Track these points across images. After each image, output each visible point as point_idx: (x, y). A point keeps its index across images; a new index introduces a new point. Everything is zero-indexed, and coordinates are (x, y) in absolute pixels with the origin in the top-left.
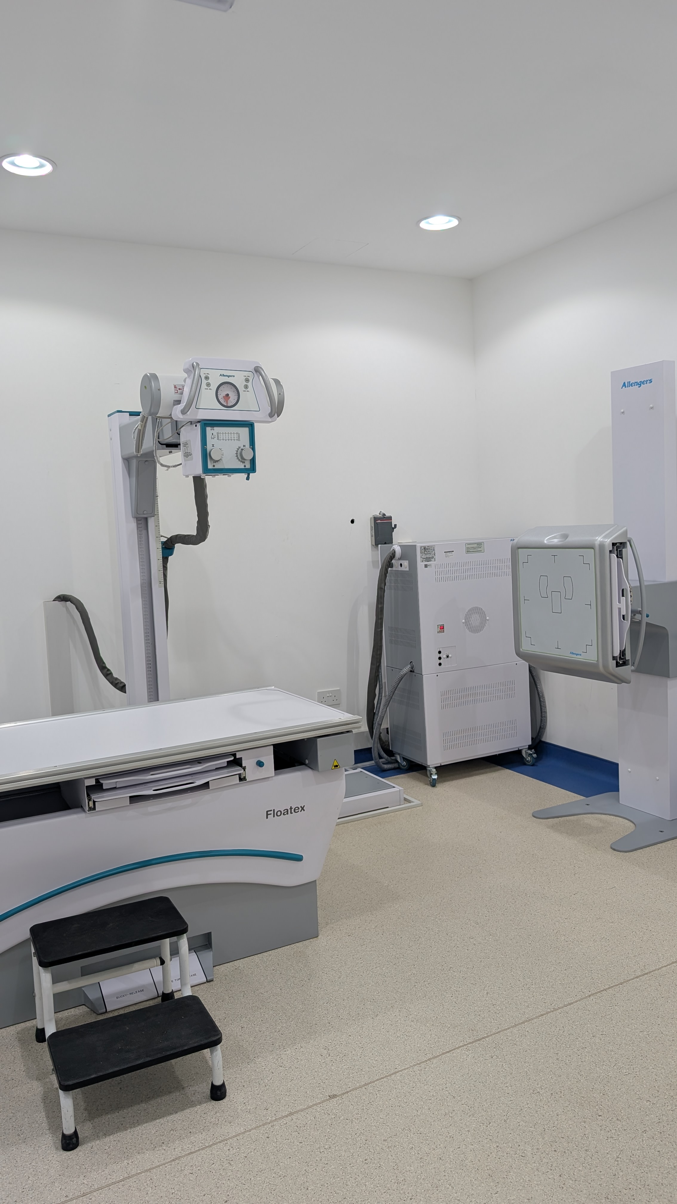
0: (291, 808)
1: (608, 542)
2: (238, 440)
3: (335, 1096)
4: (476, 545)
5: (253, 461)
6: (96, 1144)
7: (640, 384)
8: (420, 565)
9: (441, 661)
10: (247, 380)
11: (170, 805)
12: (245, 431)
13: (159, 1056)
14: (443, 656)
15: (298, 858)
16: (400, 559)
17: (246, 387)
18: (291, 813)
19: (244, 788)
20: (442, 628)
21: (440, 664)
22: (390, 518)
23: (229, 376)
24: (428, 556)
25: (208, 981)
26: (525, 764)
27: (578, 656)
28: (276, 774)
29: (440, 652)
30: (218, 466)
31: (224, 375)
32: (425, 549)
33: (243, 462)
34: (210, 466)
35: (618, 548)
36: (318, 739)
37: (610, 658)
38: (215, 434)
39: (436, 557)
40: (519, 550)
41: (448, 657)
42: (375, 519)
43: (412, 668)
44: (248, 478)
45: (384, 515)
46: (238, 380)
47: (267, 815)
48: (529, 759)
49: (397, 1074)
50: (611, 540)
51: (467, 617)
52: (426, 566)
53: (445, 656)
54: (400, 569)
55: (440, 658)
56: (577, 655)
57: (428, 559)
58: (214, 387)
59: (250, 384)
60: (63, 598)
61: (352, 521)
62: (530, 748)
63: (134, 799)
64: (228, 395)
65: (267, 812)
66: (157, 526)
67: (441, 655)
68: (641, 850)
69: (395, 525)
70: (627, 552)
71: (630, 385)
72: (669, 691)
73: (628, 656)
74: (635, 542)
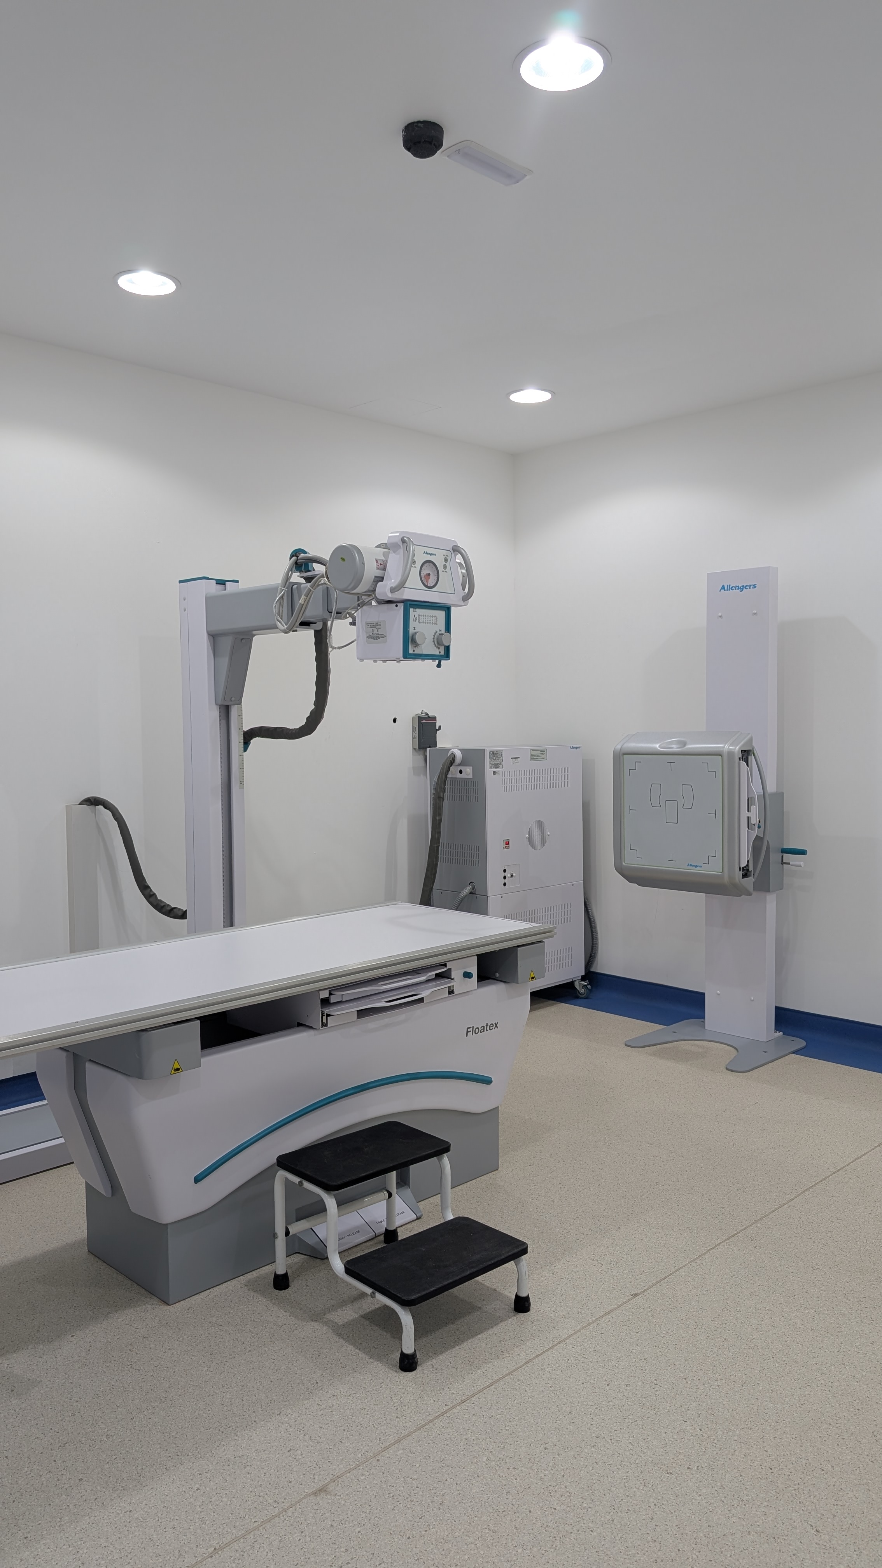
0: (487, 1025)
1: (737, 749)
2: (436, 624)
3: (636, 1295)
4: (539, 752)
5: (447, 649)
7: (742, 588)
8: (489, 771)
9: (506, 881)
10: (446, 560)
11: (387, 1021)
12: (441, 614)
14: (508, 875)
15: (487, 1081)
16: (459, 765)
17: (445, 567)
18: (487, 1030)
19: (454, 1001)
20: (508, 843)
21: (505, 884)
22: (434, 718)
23: (431, 554)
24: (497, 762)
25: (418, 1218)
26: (577, 997)
27: (697, 868)
28: (479, 987)
29: (505, 871)
30: (418, 651)
31: (427, 553)
32: (494, 754)
33: (439, 648)
34: (411, 652)
35: (746, 754)
36: (519, 949)
37: (737, 869)
38: (417, 616)
39: (504, 763)
40: (625, 756)
41: (512, 876)
42: (420, 718)
43: (473, 888)
44: (439, 666)
45: (427, 714)
46: (439, 561)
47: (468, 1032)
48: (582, 991)
49: (680, 1271)
50: (740, 748)
51: (531, 832)
52: (494, 773)
53: (509, 875)
54: (459, 776)
55: (505, 878)
56: (696, 866)
57: (496, 766)
58: (418, 565)
59: (448, 564)
60: (93, 802)
61: (395, 720)
62: (583, 978)
63: (361, 1014)
64: (429, 574)
65: (468, 1028)
66: (240, 716)
67: (506, 874)
69: (440, 727)
70: (751, 759)
71: (730, 588)
72: (767, 905)
73: (751, 869)
74: (757, 751)
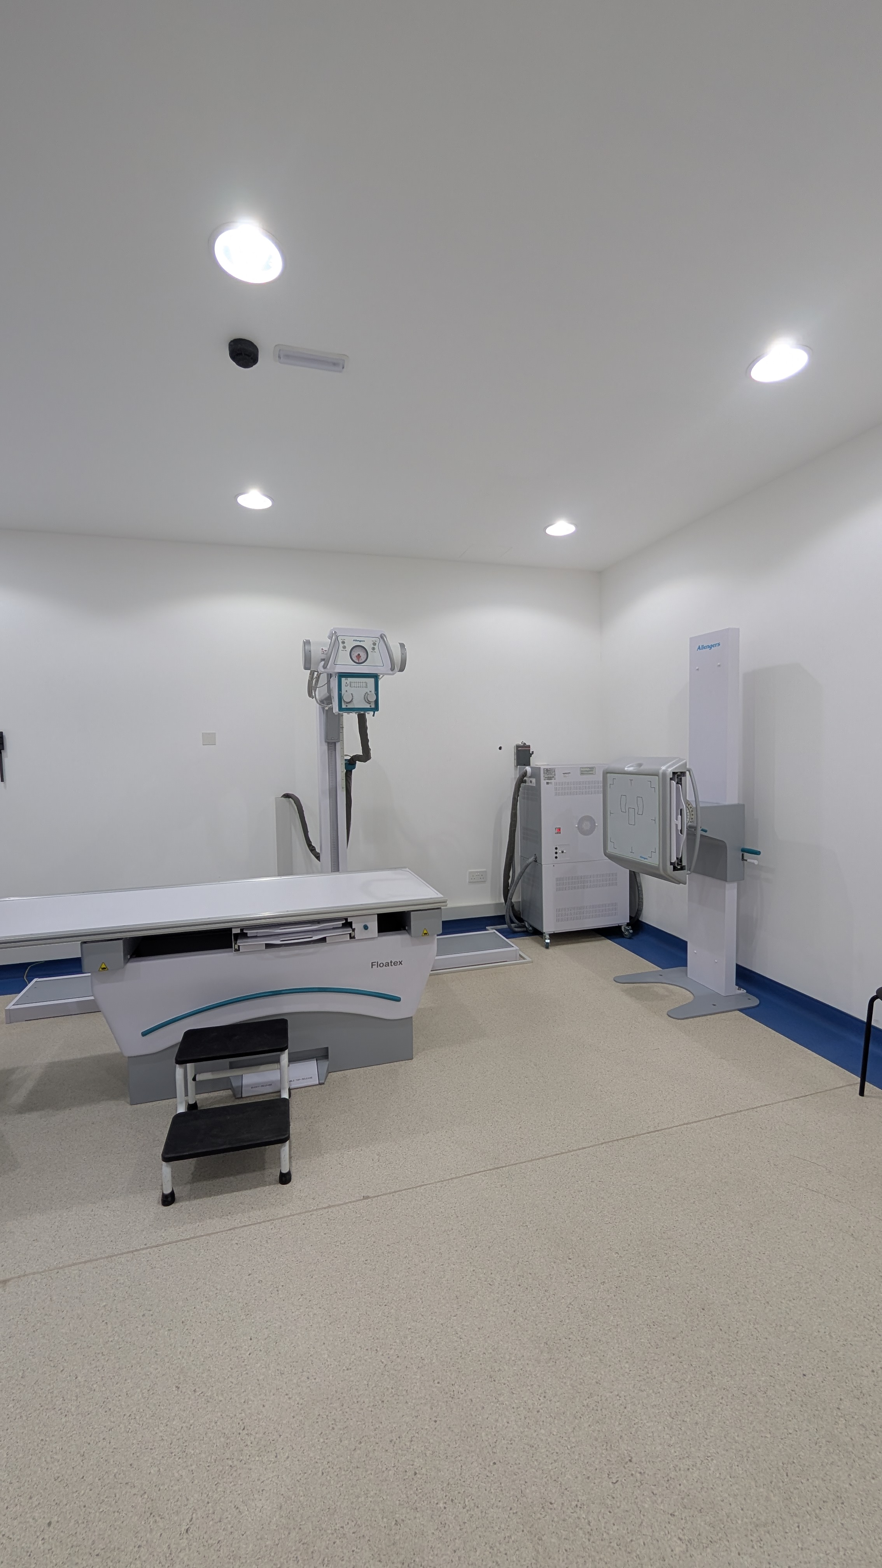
0: (391, 962)
1: (670, 771)
2: (366, 687)
3: (368, 1197)
4: (589, 769)
5: (377, 702)
6: (187, 1203)
7: (710, 647)
8: (543, 782)
9: (557, 855)
10: (374, 644)
11: (296, 952)
12: (372, 680)
13: (237, 1145)
14: (559, 851)
15: (398, 1000)
16: (530, 777)
17: (373, 649)
18: (391, 965)
19: (353, 944)
20: (559, 829)
21: (556, 857)
22: (529, 746)
23: (360, 641)
24: (550, 776)
25: (320, 1084)
26: (623, 937)
27: (646, 860)
28: (379, 936)
29: (556, 848)
30: (349, 706)
31: (356, 641)
32: (547, 771)
33: (370, 703)
34: (344, 706)
35: (678, 776)
36: (412, 913)
37: (669, 863)
38: (348, 683)
39: (556, 777)
40: (608, 775)
41: (563, 852)
42: (518, 747)
43: (536, 858)
44: (374, 715)
45: (525, 744)
46: (368, 645)
47: (372, 965)
48: (627, 933)
49: (422, 1187)
50: (673, 770)
51: (580, 822)
52: (548, 783)
53: (560, 852)
54: (530, 784)
55: (556, 853)
56: (645, 858)
57: (550, 778)
58: (349, 649)
59: (376, 647)
60: (287, 796)
61: (500, 748)
62: (628, 925)
63: (268, 946)
64: (359, 655)
65: (372, 963)
66: (342, 748)
67: (557, 851)
68: (692, 1019)
69: (533, 752)
70: (687, 779)
71: (704, 647)
72: (727, 892)
73: (684, 863)
74: (694, 771)
